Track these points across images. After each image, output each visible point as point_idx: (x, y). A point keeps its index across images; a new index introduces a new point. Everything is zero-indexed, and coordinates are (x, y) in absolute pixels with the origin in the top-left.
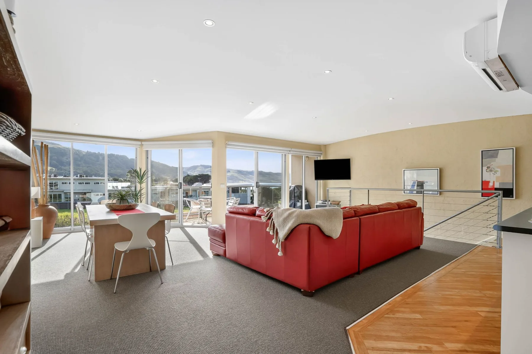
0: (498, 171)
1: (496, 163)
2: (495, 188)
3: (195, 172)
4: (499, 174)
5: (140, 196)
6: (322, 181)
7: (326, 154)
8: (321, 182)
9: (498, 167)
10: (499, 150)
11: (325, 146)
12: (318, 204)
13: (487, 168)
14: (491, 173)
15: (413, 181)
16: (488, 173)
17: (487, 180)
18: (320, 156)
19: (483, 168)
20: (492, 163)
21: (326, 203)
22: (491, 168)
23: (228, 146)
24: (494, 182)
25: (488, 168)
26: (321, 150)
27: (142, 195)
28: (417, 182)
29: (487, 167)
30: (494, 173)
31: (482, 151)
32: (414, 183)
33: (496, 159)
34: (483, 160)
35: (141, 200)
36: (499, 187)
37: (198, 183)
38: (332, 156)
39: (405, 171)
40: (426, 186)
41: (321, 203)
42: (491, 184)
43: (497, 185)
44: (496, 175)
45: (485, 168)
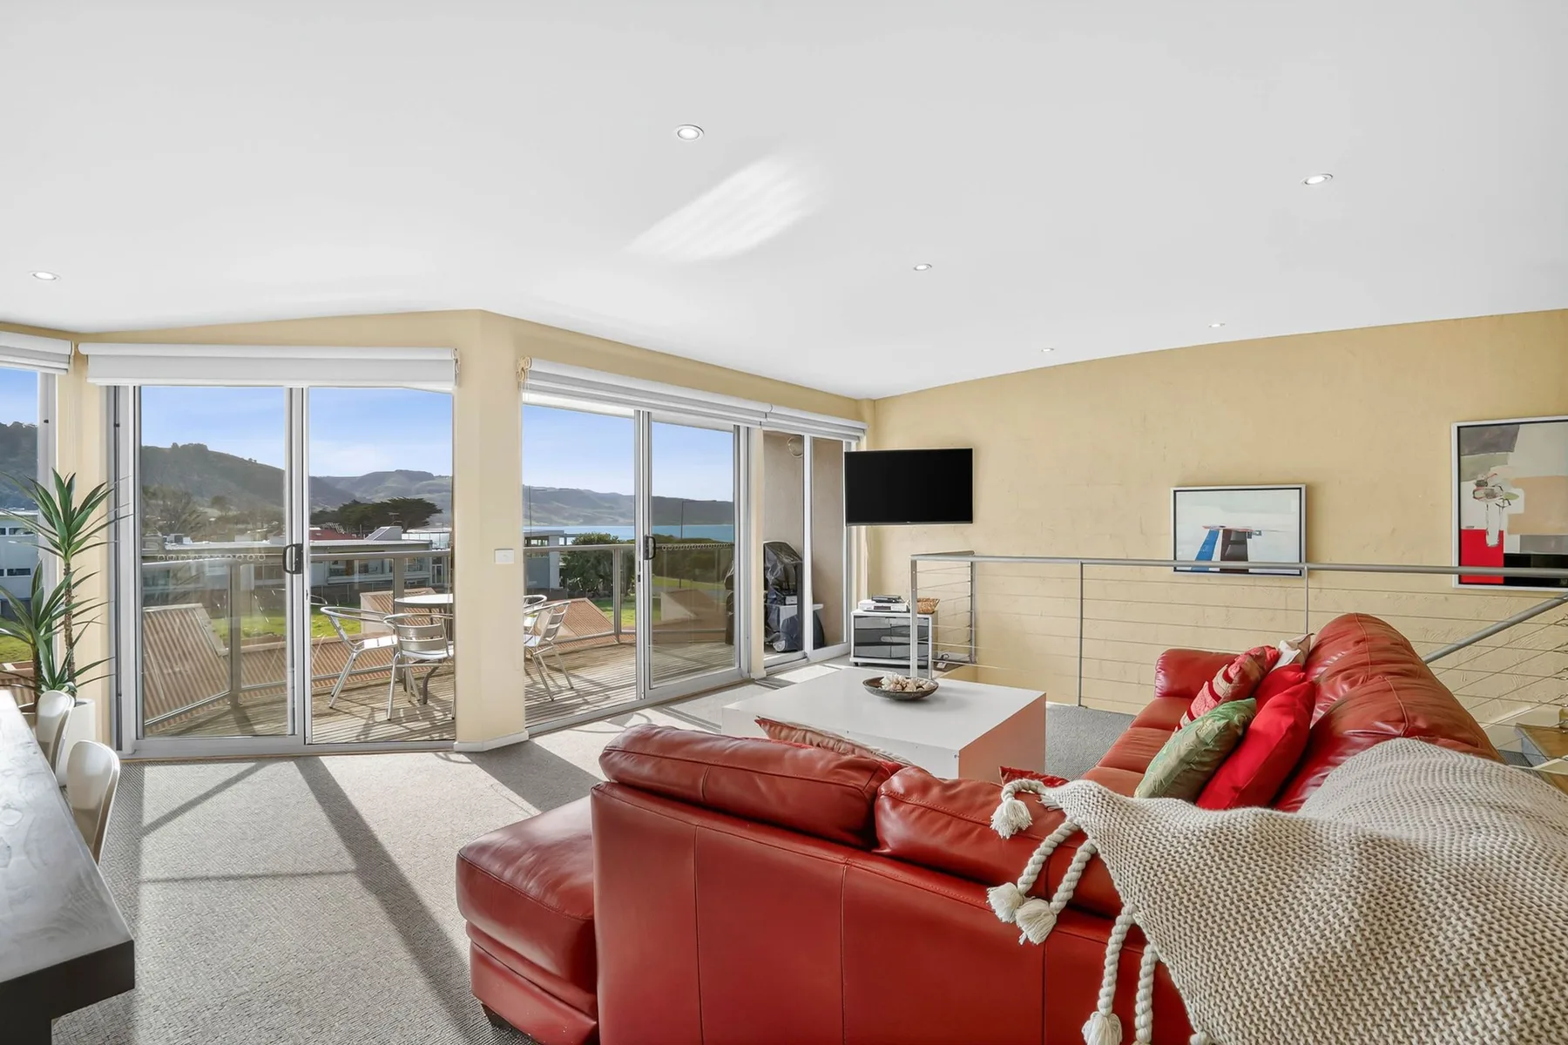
0: (1516, 497)
1: (1510, 468)
2: (1505, 554)
3: (377, 492)
4: (1518, 506)
5: (62, 618)
6: (863, 528)
7: (876, 430)
8: (862, 531)
9: (1517, 483)
10: (1521, 425)
11: (875, 403)
12: (859, 612)
13: (1475, 487)
14: (1492, 503)
15: (1206, 528)
16: (1481, 505)
17: (1475, 528)
18: (858, 438)
19: (1462, 483)
20: (1493, 470)
21: (889, 608)
22: (1490, 484)
23: (529, 382)
24: (1501, 534)
25: (1480, 484)
26: (858, 417)
27: (75, 611)
28: (1221, 532)
29: (1475, 481)
30: (1500, 502)
31: (1459, 428)
32: (1213, 535)
33: (1510, 453)
34: (1462, 457)
35: (69, 637)
36: (1518, 552)
37: (389, 527)
38: (899, 437)
39: (1177, 493)
40: (1256, 551)
41: (873, 608)
42: (1492, 541)
43: (1512, 546)
44: (1508, 510)
45: (1468, 486)
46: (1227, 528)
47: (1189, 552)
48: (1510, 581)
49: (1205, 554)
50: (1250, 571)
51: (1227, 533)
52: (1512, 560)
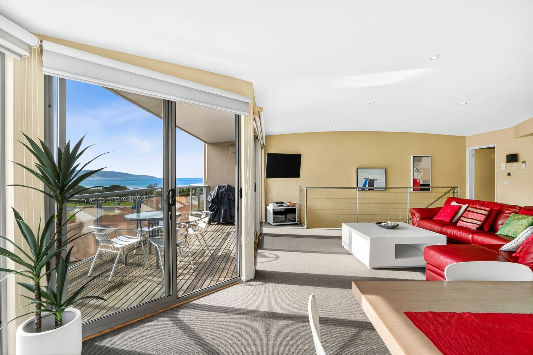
4: (422, 174)
10: (423, 157)
16: (417, 173)
20: (419, 166)
21: (282, 206)
25: (417, 169)
28: (368, 180)
31: (414, 157)
32: (366, 180)
33: (421, 163)
34: (414, 163)
39: (358, 170)
40: (376, 184)
41: (277, 206)
42: (418, 181)
43: (421, 183)
44: (421, 175)
45: (415, 169)
46: (370, 179)
47: (361, 185)
48: (422, 189)
49: (365, 185)
50: (375, 189)
51: (370, 180)
52: (422, 185)
